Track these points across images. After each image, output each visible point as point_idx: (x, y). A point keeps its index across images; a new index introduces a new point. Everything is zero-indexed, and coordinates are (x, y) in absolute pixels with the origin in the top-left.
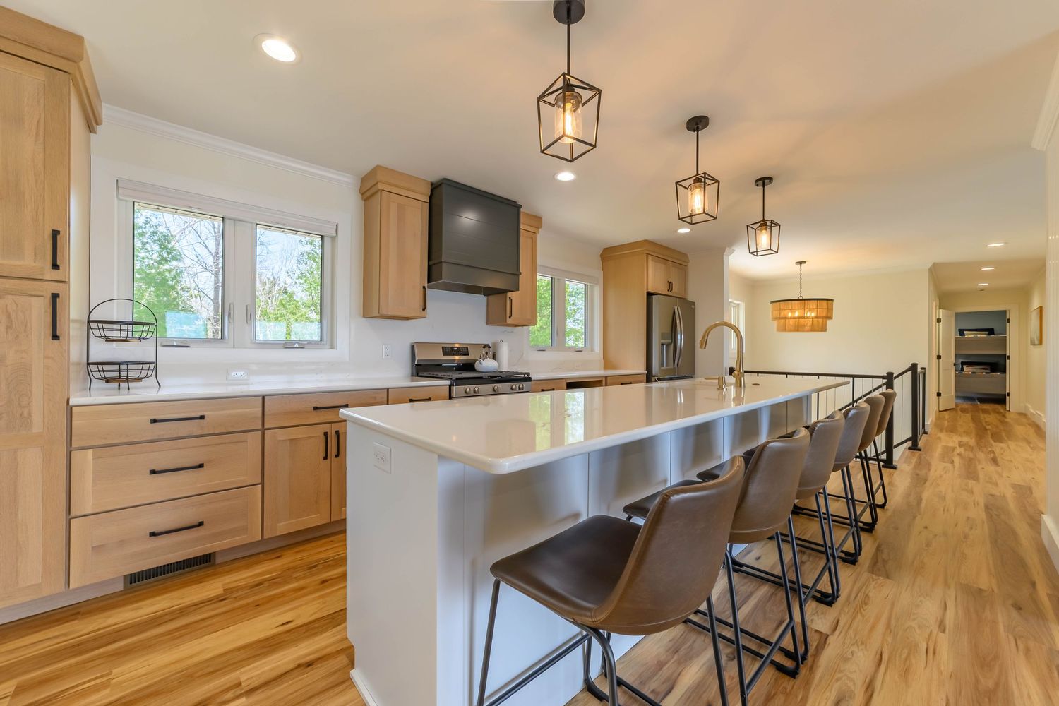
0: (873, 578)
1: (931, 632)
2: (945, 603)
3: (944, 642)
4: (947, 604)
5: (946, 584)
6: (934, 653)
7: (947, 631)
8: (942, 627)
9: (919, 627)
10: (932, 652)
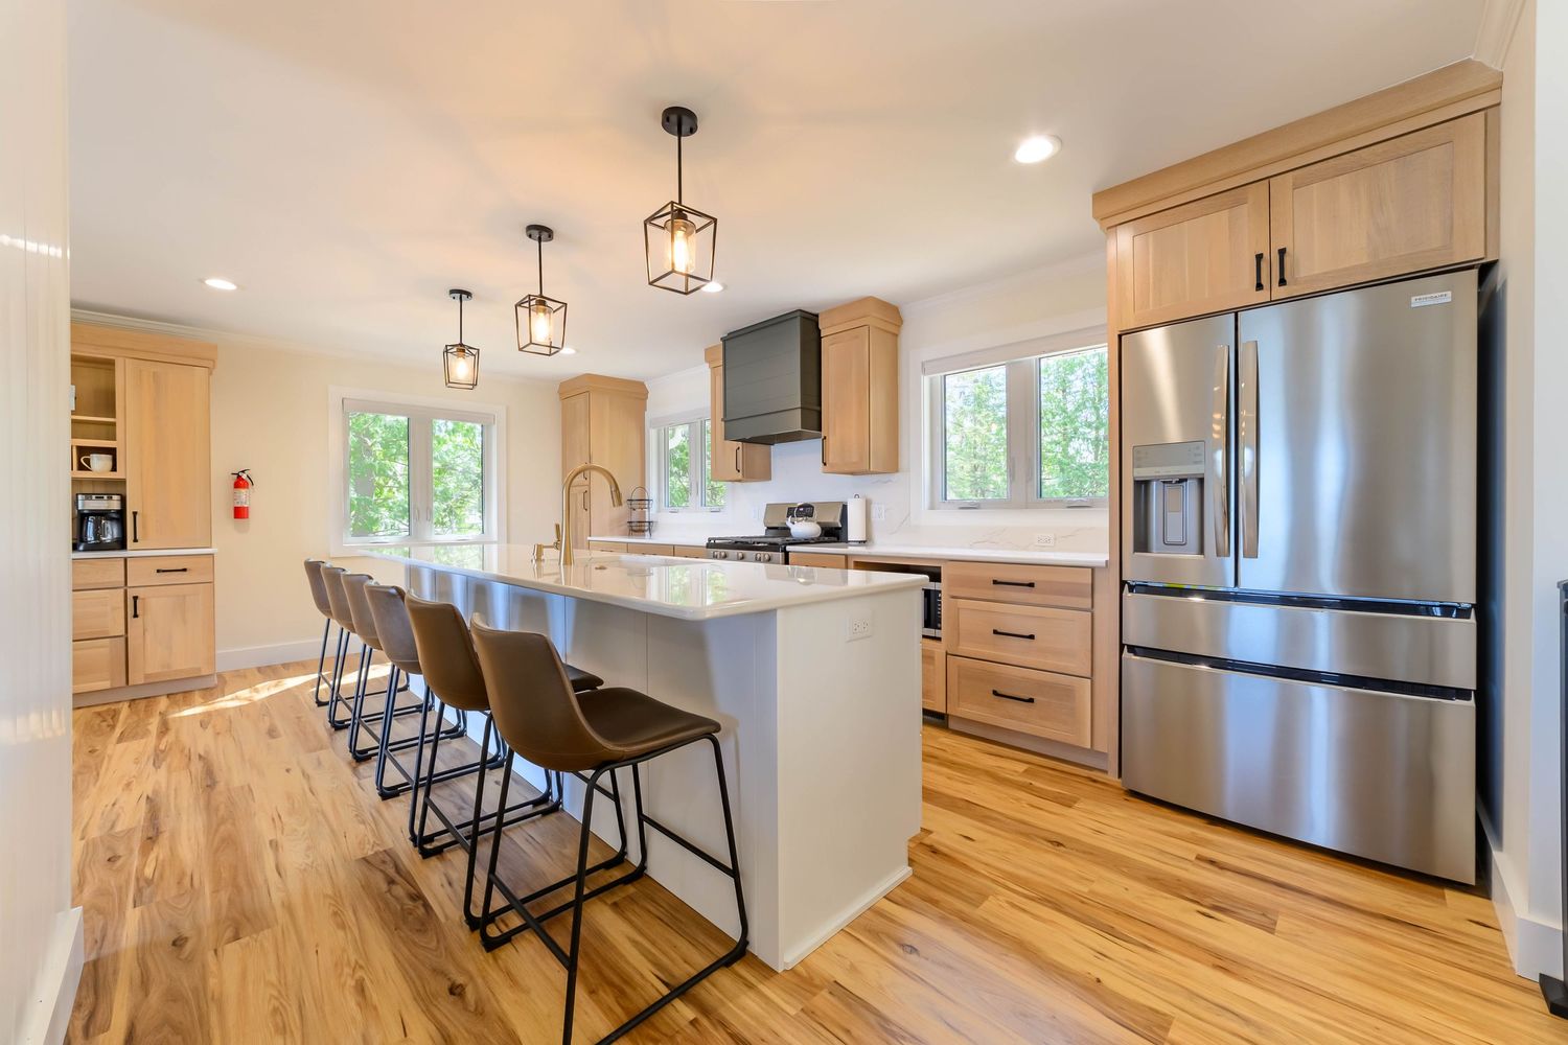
0: (378, 845)
1: (282, 833)
2: (280, 874)
3: (267, 832)
4: (277, 875)
5: (289, 908)
6: (273, 820)
7: (268, 843)
8: (274, 845)
9: (296, 830)
10: (276, 820)
